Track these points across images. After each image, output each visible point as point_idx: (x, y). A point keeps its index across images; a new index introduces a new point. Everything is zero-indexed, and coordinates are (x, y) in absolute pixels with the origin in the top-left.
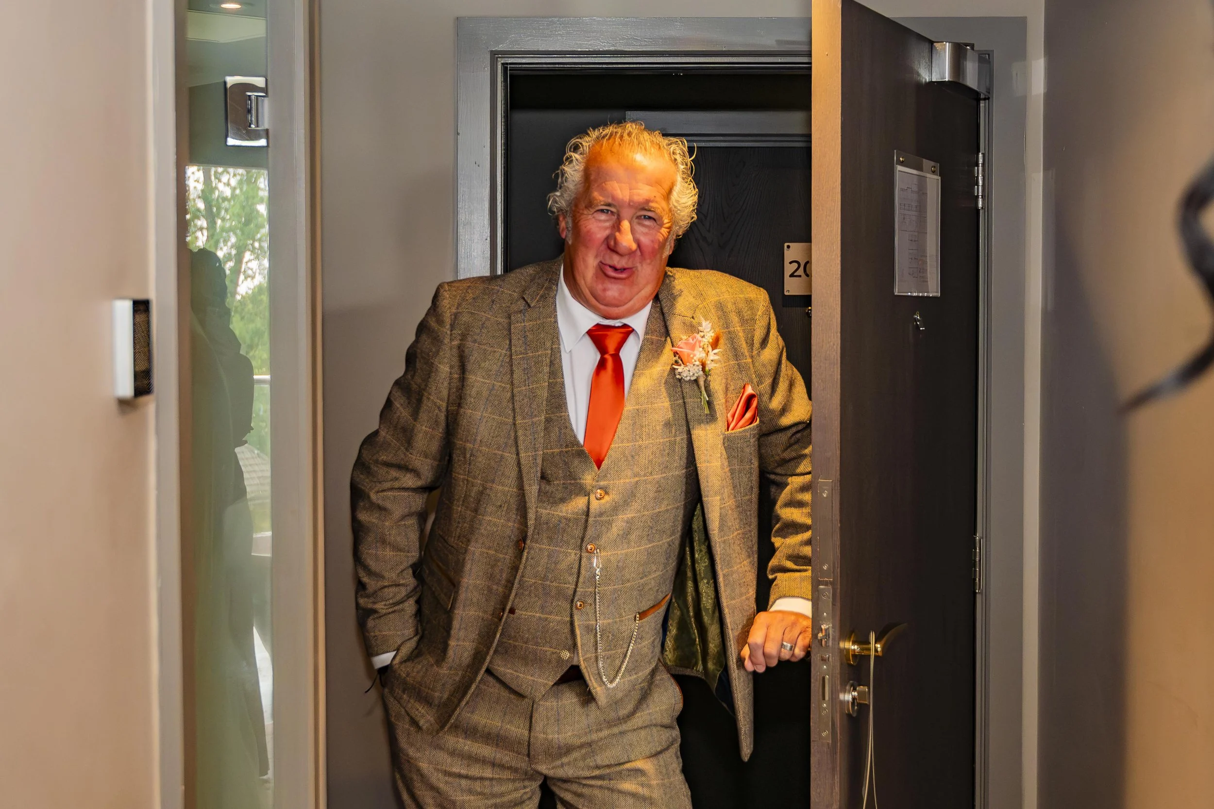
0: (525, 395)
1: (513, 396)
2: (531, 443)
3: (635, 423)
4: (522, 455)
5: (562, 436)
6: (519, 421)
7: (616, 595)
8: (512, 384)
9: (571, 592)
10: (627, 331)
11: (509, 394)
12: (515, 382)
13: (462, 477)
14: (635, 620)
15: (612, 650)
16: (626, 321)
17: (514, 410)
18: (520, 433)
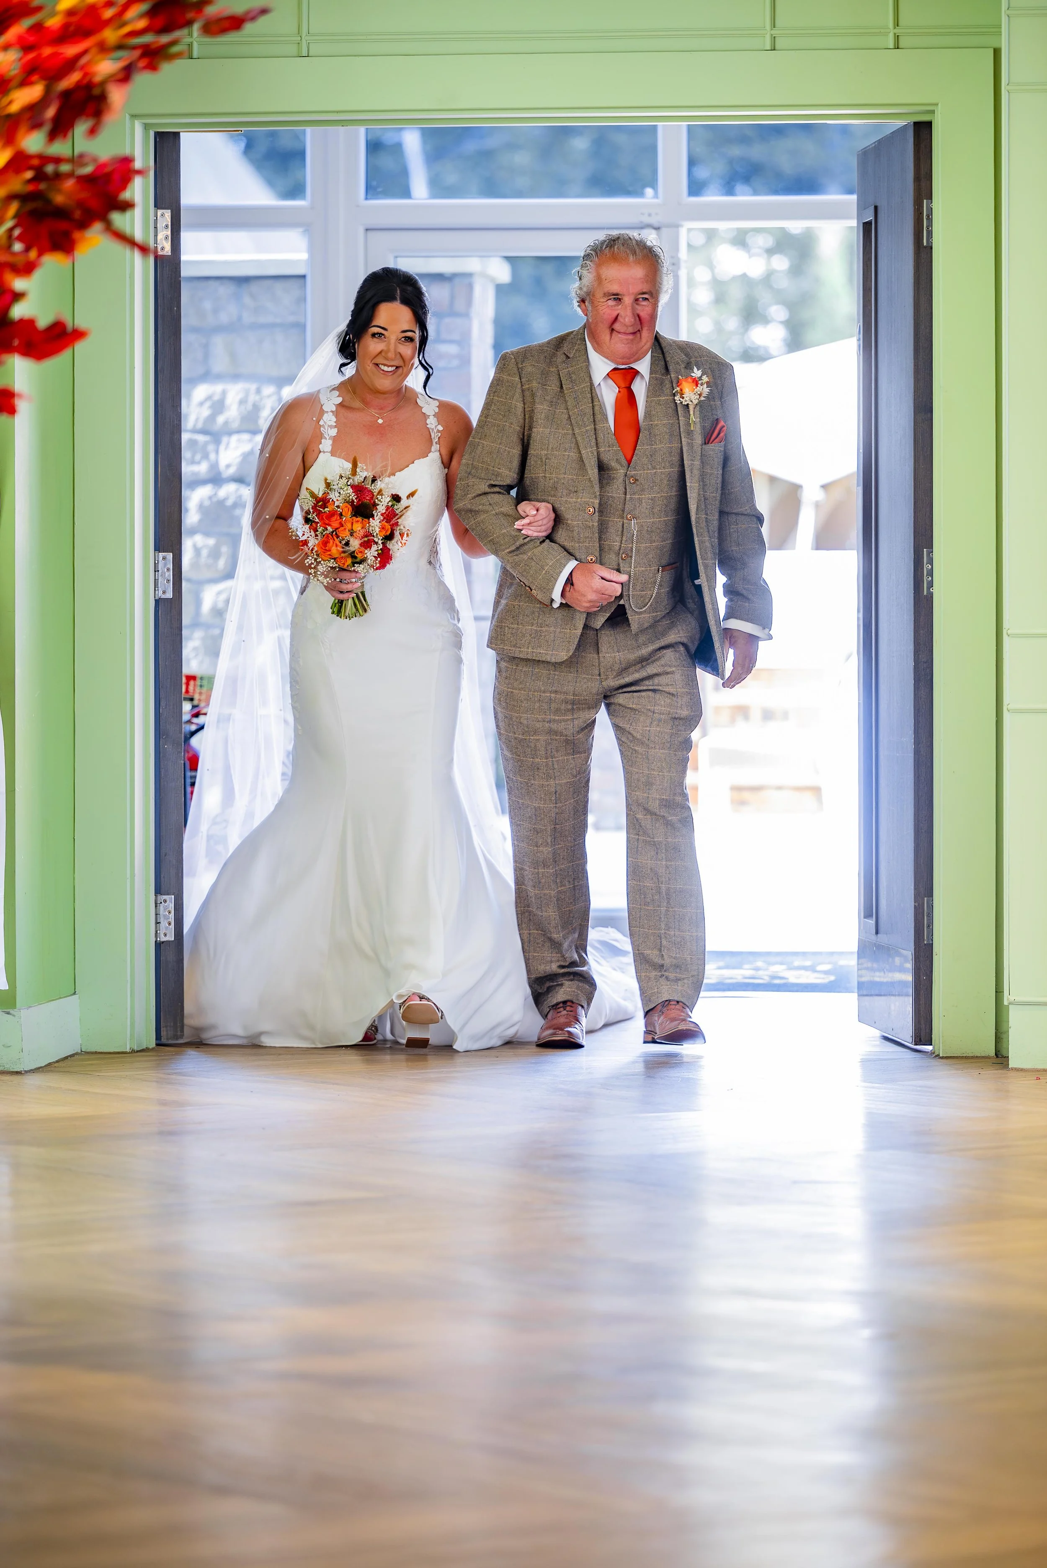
0: (578, 414)
1: (569, 417)
2: (588, 444)
3: (650, 433)
4: (583, 452)
5: (606, 439)
6: (577, 431)
7: (647, 551)
8: (567, 409)
9: (618, 548)
10: (636, 373)
11: (567, 416)
12: (569, 407)
13: (541, 475)
14: (658, 571)
15: (643, 591)
16: (632, 366)
17: (571, 425)
18: (579, 438)
